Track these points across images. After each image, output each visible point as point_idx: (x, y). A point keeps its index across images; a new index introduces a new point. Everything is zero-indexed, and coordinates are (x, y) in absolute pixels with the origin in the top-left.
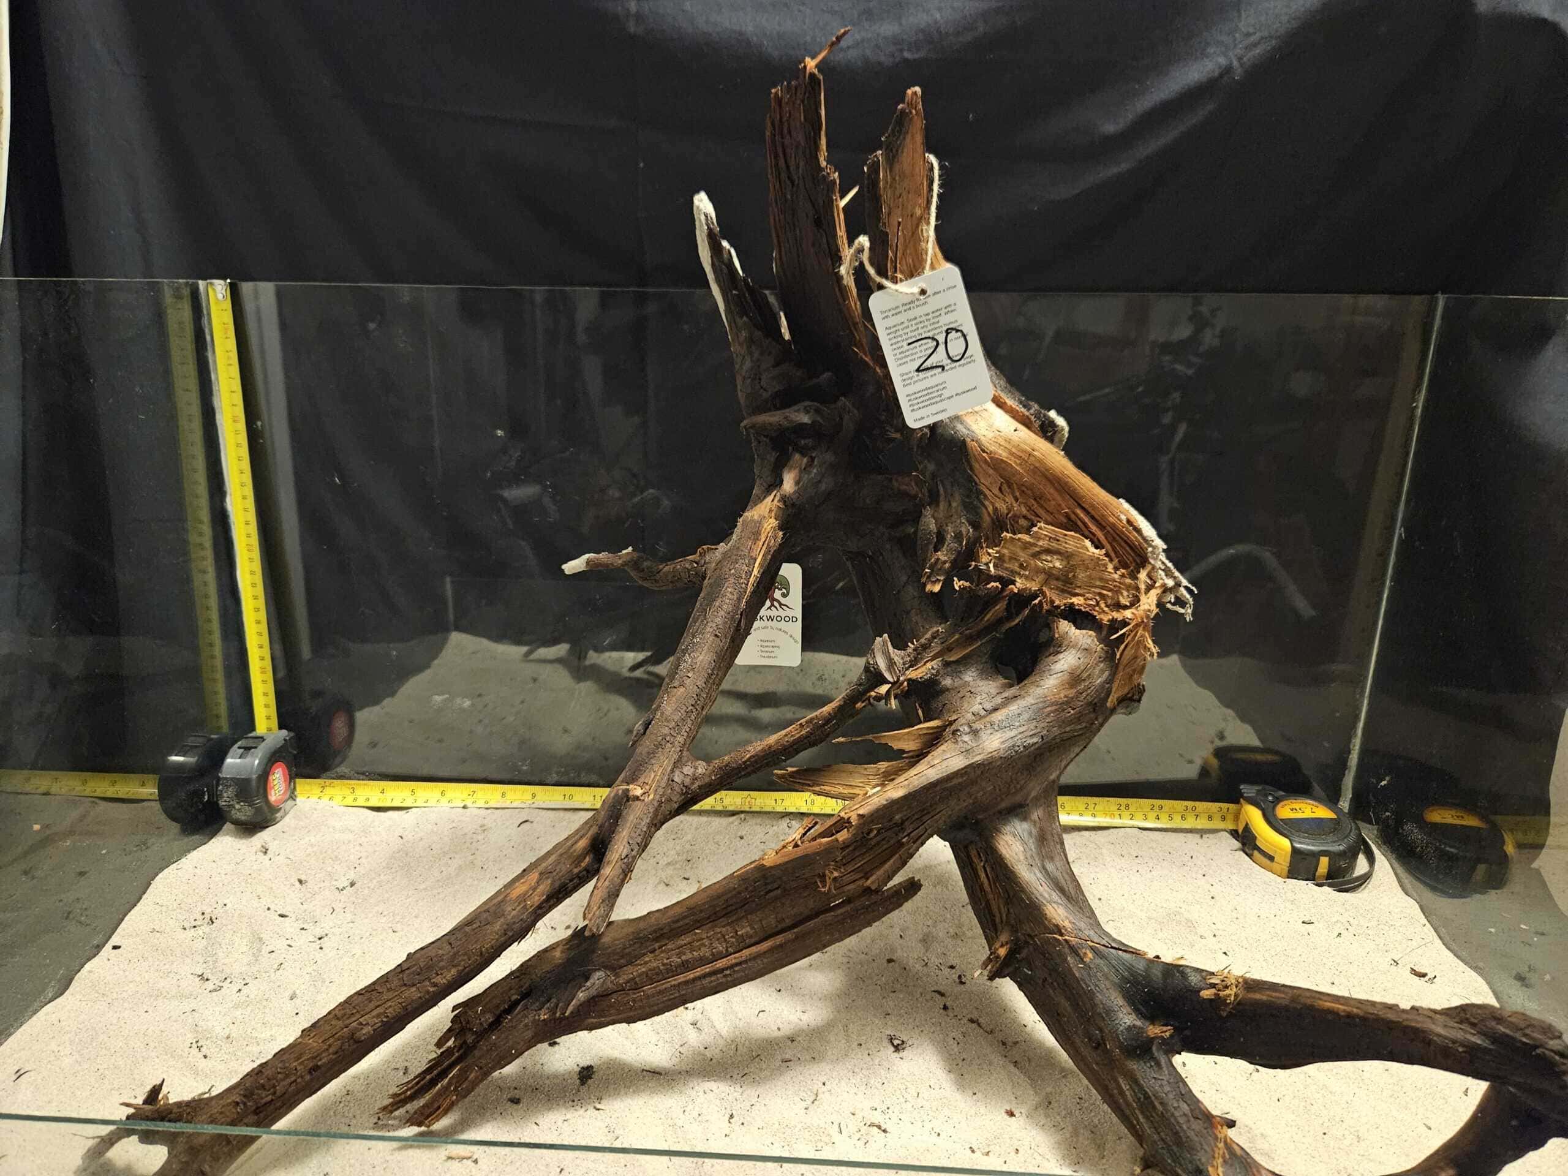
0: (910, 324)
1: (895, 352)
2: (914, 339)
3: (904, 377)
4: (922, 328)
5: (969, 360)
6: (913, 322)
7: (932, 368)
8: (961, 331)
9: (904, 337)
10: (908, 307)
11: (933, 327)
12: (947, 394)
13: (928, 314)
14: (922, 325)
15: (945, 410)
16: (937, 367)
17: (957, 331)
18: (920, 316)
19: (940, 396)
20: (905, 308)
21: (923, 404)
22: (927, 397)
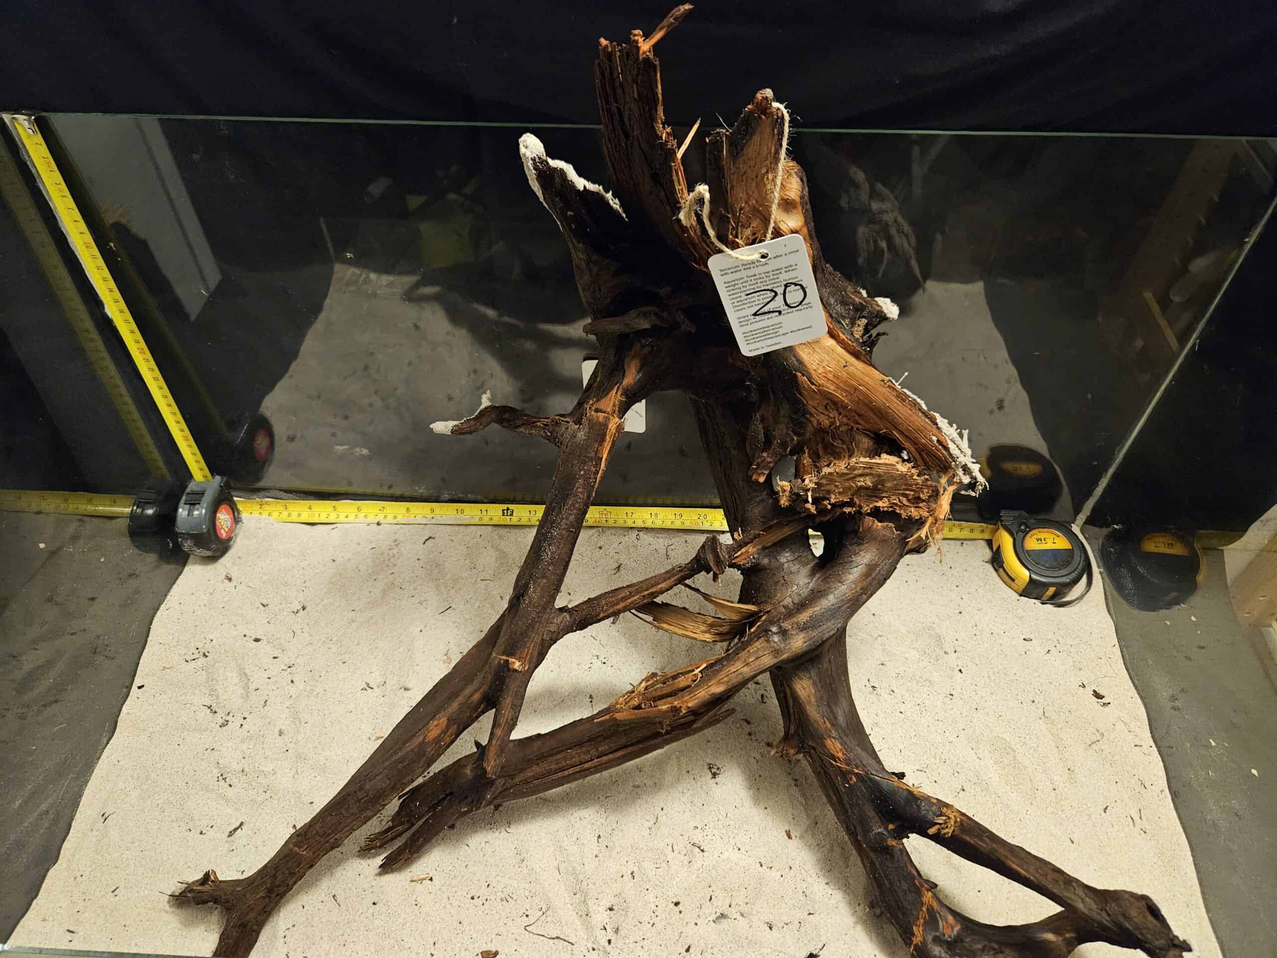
0: (749, 279)
1: (733, 301)
2: (752, 291)
3: (741, 320)
4: (761, 282)
5: (806, 306)
6: (753, 278)
7: (769, 312)
8: (801, 285)
9: (743, 289)
10: (748, 266)
11: (772, 282)
12: (781, 331)
13: (768, 272)
14: (762, 280)
15: (780, 343)
16: (773, 312)
17: (796, 285)
18: (760, 274)
19: (776, 333)
20: (744, 267)
21: (759, 339)
22: (763, 334)
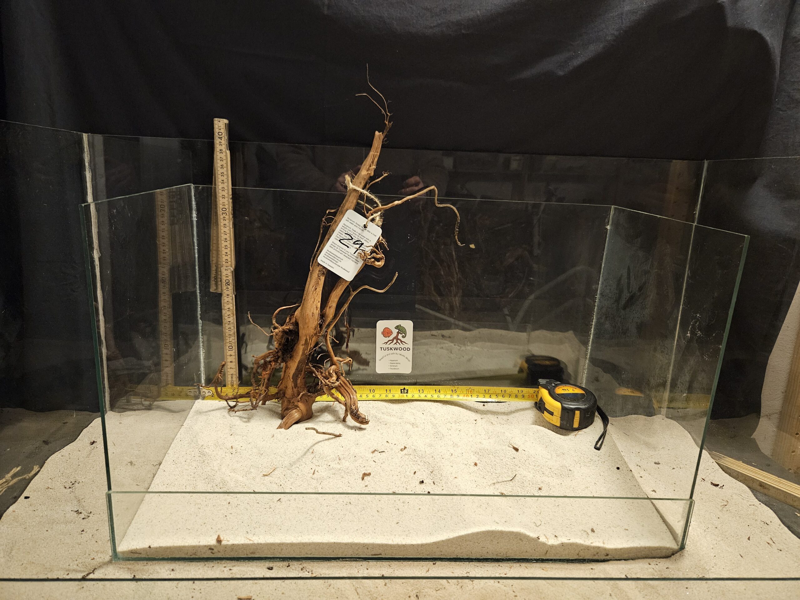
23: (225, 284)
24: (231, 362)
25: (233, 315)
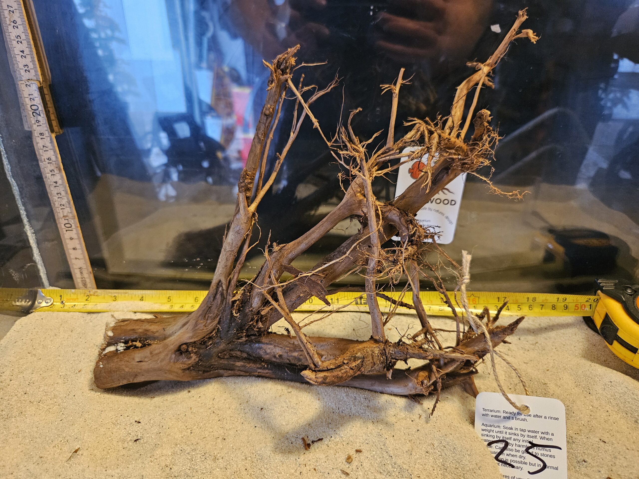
23: (31, 113)
24: (74, 249)
25: (60, 170)
